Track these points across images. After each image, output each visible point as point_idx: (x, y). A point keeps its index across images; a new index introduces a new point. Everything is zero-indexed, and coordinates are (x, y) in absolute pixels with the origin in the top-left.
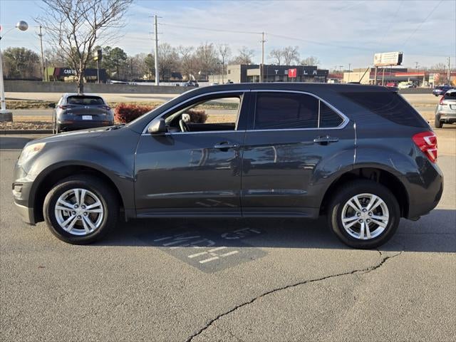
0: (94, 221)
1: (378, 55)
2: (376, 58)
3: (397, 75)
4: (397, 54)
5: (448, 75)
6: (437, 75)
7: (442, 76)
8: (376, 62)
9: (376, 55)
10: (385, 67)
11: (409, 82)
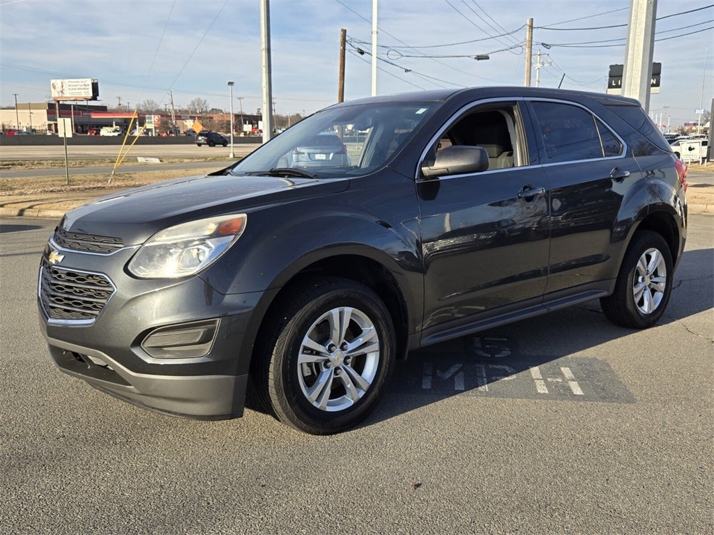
0: (360, 369)
1: (58, 82)
2: (54, 88)
3: (95, 116)
4: (89, 82)
5: (173, 118)
6: (157, 117)
7: (165, 119)
8: (55, 94)
9: (53, 81)
10: (74, 103)
11: (115, 127)
